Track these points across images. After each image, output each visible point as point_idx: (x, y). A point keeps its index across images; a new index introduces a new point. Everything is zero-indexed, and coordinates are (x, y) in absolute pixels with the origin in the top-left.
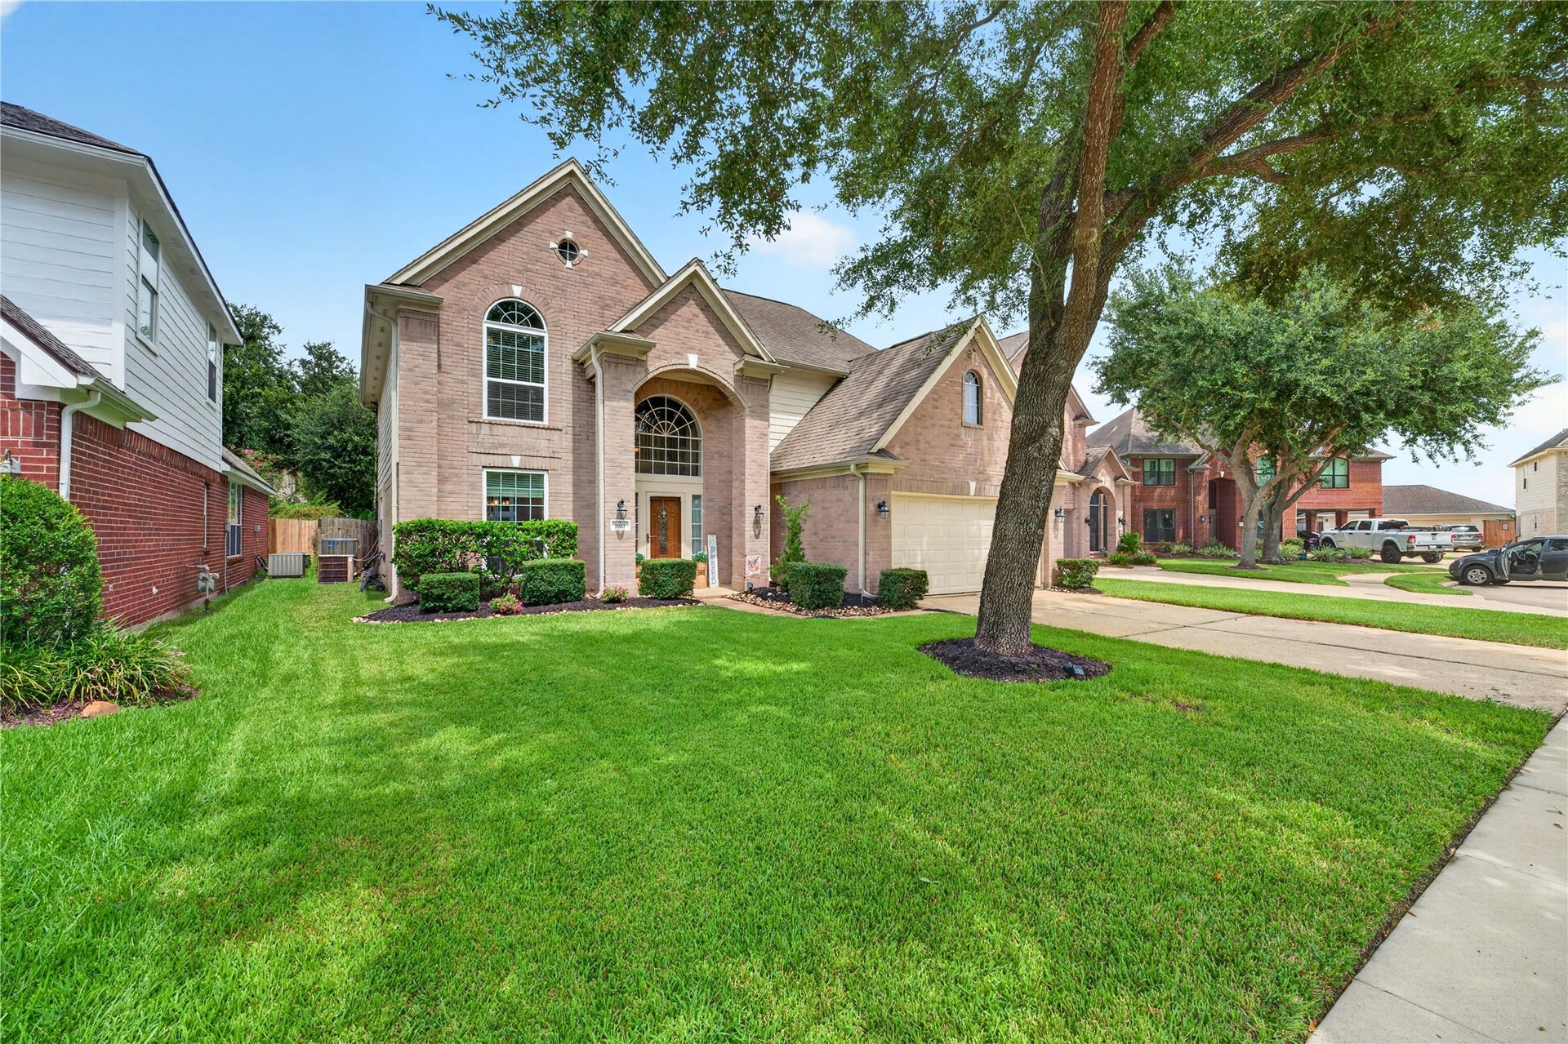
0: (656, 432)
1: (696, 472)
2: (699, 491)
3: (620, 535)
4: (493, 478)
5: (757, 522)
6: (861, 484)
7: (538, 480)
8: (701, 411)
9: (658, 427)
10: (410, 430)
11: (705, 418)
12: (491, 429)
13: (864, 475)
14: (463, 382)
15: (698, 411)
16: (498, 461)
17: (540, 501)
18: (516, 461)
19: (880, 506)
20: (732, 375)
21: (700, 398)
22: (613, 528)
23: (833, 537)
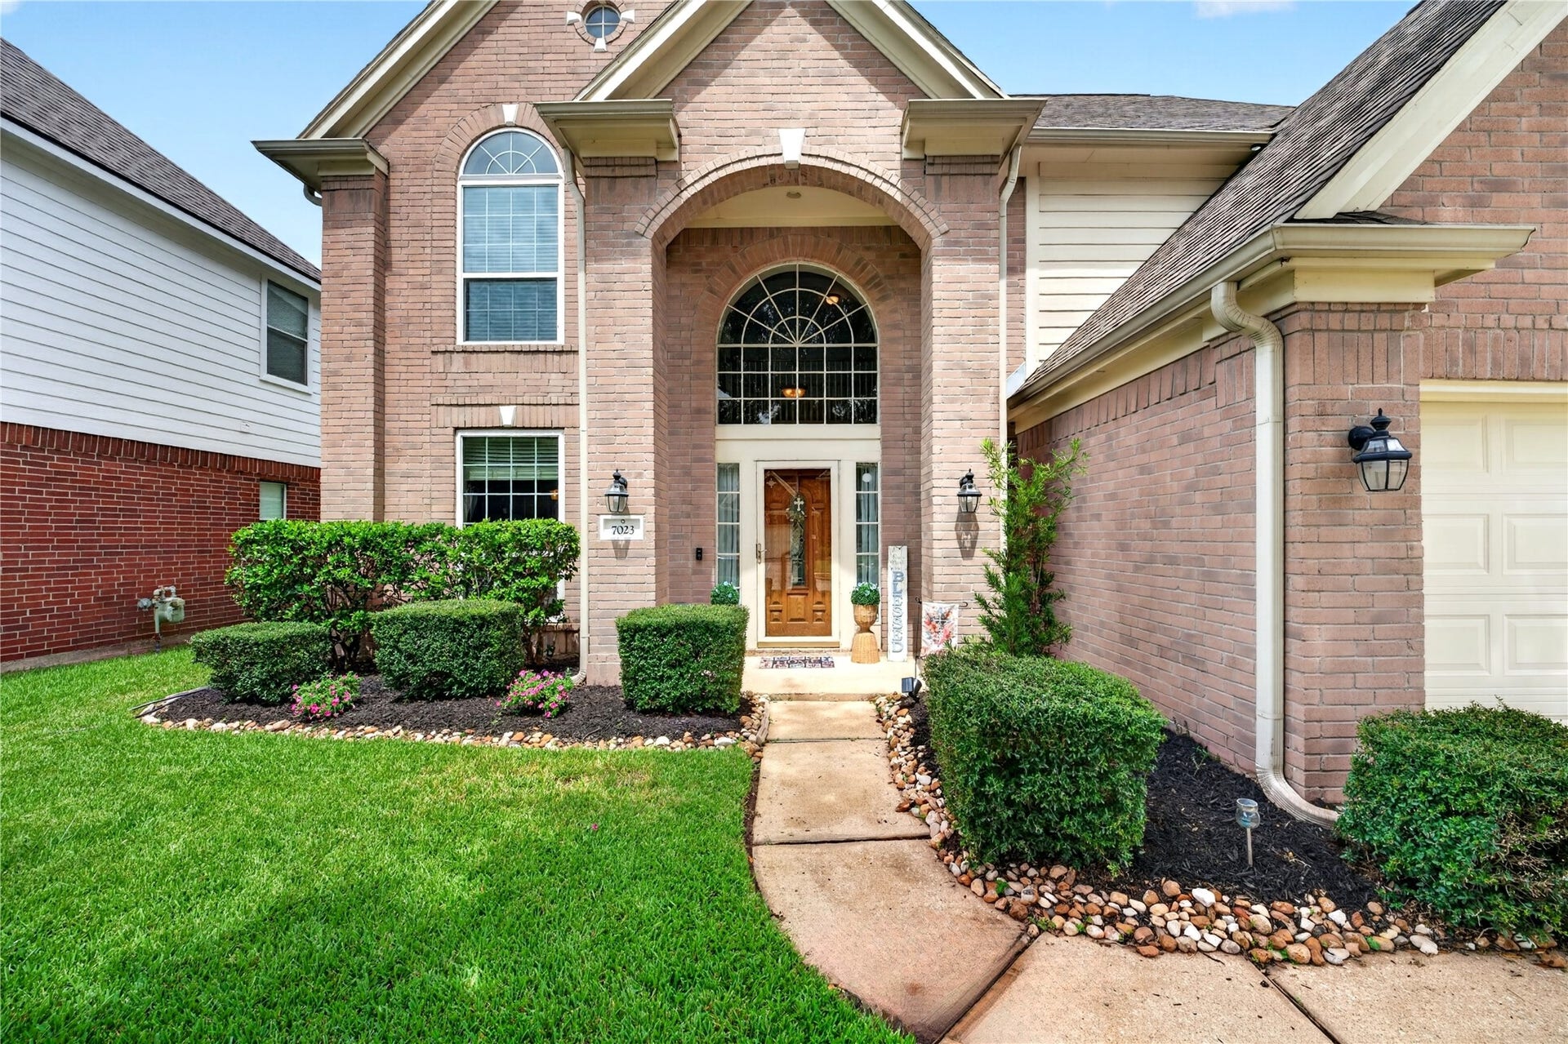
0: (776, 339)
1: (867, 415)
2: (872, 453)
3: (621, 550)
4: (472, 449)
5: (967, 517)
6: (1265, 361)
7: (548, 447)
8: (871, 284)
9: (782, 329)
10: (336, 374)
11: (883, 298)
12: (467, 363)
13: (1276, 318)
14: (423, 288)
15: (864, 286)
16: (480, 417)
17: (552, 485)
18: (507, 415)
19: (1357, 439)
20: (897, 165)
21: (870, 256)
22: (607, 535)
23: (1172, 561)
